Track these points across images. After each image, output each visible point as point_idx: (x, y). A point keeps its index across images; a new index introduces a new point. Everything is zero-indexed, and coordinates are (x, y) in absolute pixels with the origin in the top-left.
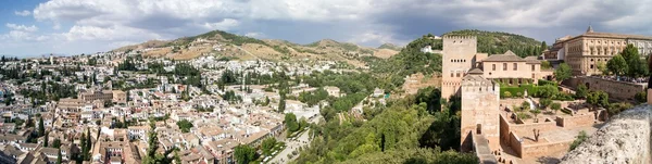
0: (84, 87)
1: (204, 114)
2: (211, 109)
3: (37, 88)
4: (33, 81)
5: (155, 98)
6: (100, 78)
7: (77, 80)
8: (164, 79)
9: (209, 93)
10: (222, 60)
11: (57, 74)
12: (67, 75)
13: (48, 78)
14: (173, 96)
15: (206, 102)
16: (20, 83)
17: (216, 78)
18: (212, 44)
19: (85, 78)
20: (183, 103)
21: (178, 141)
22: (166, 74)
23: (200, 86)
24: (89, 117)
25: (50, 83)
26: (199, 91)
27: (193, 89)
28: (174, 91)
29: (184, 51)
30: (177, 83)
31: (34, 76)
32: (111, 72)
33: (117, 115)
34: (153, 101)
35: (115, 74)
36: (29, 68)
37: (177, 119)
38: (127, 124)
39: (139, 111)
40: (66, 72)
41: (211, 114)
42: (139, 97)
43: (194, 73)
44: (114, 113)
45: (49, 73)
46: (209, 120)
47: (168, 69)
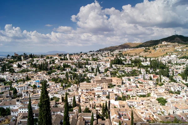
0: (93, 75)
1: (174, 95)
2: (179, 92)
3: (63, 77)
4: (59, 72)
5: (139, 82)
6: (102, 69)
7: (87, 70)
8: (143, 71)
9: (175, 81)
10: (183, 58)
11: (74, 67)
12: (81, 67)
13: (68, 70)
14: (151, 82)
15: (174, 87)
16: (49, 73)
17: (180, 71)
18: (174, 46)
19: (93, 69)
20: (158, 87)
21: (159, 110)
22: (144, 67)
23: (168, 76)
24: (101, 94)
25: (70, 73)
26: (168, 79)
27: (164, 78)
28: (151, 79)
29: (153, 51)
30: (152, 73)
31: (58, 68)
32: (108, 65)
33: (117, 93)
34: (138, 85)
35: (111, 67)
36: (54, 63)
37: (156, 97)
38: (124, 98)
39: (131, 91)
40: (80, 66)
41: (179, 95)
42: (129, 82)
43: (163, 67)
44: (115, 92)
45: (68, 66)
46: (178, 100)
47: (144, 64)
